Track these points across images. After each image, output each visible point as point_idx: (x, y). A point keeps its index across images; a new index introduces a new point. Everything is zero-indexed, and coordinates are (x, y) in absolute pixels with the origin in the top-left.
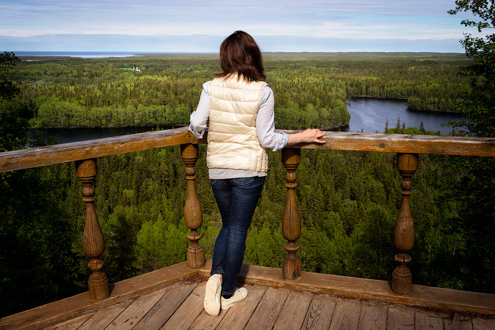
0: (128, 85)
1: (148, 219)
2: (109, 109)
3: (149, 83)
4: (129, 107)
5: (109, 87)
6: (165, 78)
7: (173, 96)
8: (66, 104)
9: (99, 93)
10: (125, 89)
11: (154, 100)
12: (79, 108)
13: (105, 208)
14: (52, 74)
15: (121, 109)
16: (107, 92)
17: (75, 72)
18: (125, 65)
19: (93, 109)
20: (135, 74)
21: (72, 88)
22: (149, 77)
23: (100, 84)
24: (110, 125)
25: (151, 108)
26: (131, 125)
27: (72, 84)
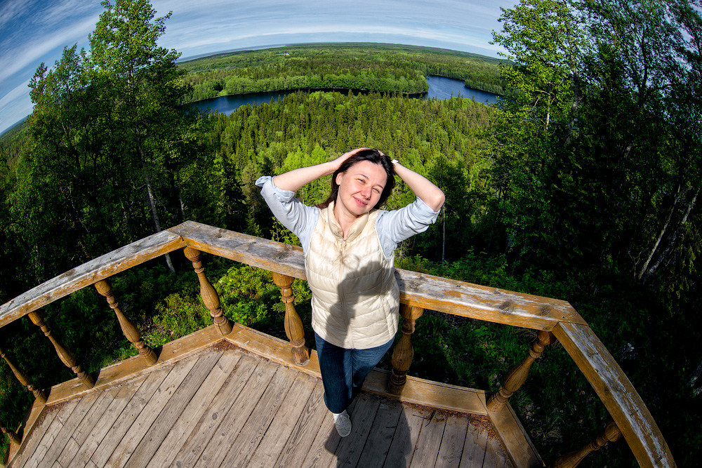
0: (281, 64)
1: (292, 151)
2: (268, 80)
3: (295, 62)
4: (281, 78)
5: (269, 66)
6: (305, 59)
7: (309, 69)
8: (242, 79)
9: (262, 70)
10: (279, 66)
11: (297, 73)
12: (250, 81)
13: (265, 144)
14: (235, 62)
15: (275, 80)
16: (267, 69)
17: (248, 60)
18: (280, 52)
19: (258, 81)
20: (286, 57)
21: (246, 69)
22: (295, 59)
23: (263, 65)
24: (269, 90)
25: (295, 78)
26: (282, 89)
27: (246, 67)
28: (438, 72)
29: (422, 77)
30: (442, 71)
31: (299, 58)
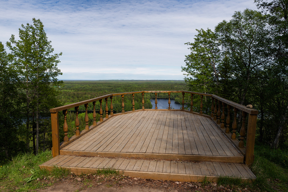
29: (148, 100)
30: (160, 95)
31: (68, 91)
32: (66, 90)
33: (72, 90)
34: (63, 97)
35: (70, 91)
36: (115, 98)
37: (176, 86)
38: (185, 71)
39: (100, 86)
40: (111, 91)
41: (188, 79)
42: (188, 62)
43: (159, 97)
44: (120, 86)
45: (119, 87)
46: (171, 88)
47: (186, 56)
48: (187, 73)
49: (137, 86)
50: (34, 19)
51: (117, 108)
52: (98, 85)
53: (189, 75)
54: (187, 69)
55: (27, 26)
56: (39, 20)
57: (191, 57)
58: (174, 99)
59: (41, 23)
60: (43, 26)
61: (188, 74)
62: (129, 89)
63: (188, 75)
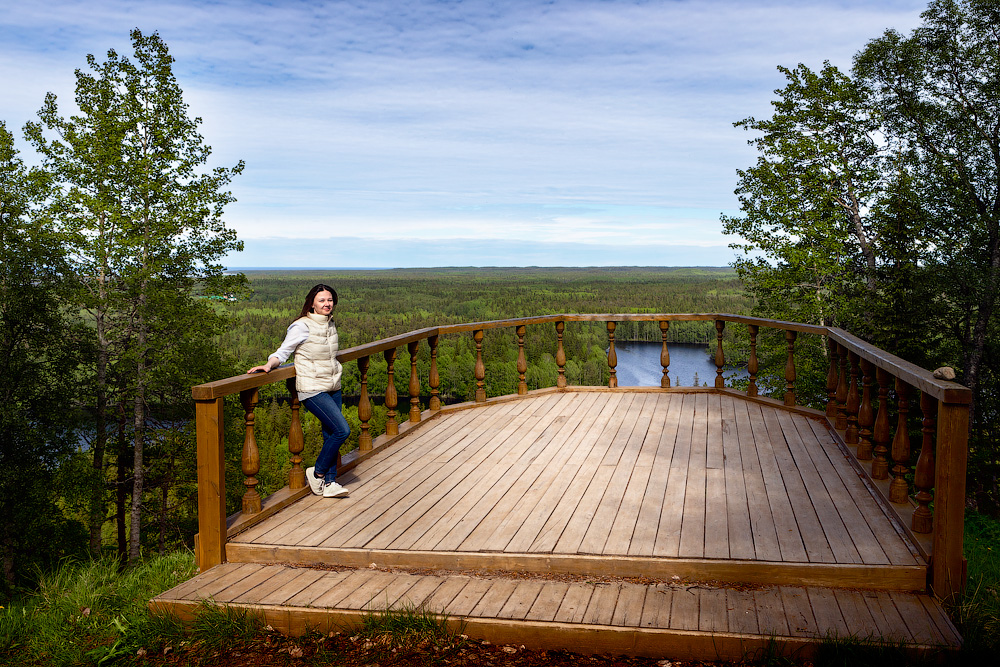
3: (256, 322)
20: (228, 306)
28: (636, 331)
29: (596, 349)
30: (647, 328)
32: (256, 312)
33: (281, 310)
34: (244, 338)
35: (273, 316)
36: (461, 341)
37: (714, 292)
38: (737, 234)
39: (400, 293)
40: (444, 315)
41: (749, 264)
42: (748, 196)
43: (641, 336)
44: (481, 294)
45: (474, 296)
46: (695, 300)
47: (741, 173)
48: (743, 241)
49: (551, 294)
50: (136, 34)
51: (466, 383)
52: (392, 289)
53: (751, 248)
54: (747, 225)
55: (107, 60)
56: (155, 38)
57: (761, 178)
58: (707, 346)
59: (163, 49)
60: (170, 59)
61: (749, 244)
62: (517, 304)
63: (747, 249)
